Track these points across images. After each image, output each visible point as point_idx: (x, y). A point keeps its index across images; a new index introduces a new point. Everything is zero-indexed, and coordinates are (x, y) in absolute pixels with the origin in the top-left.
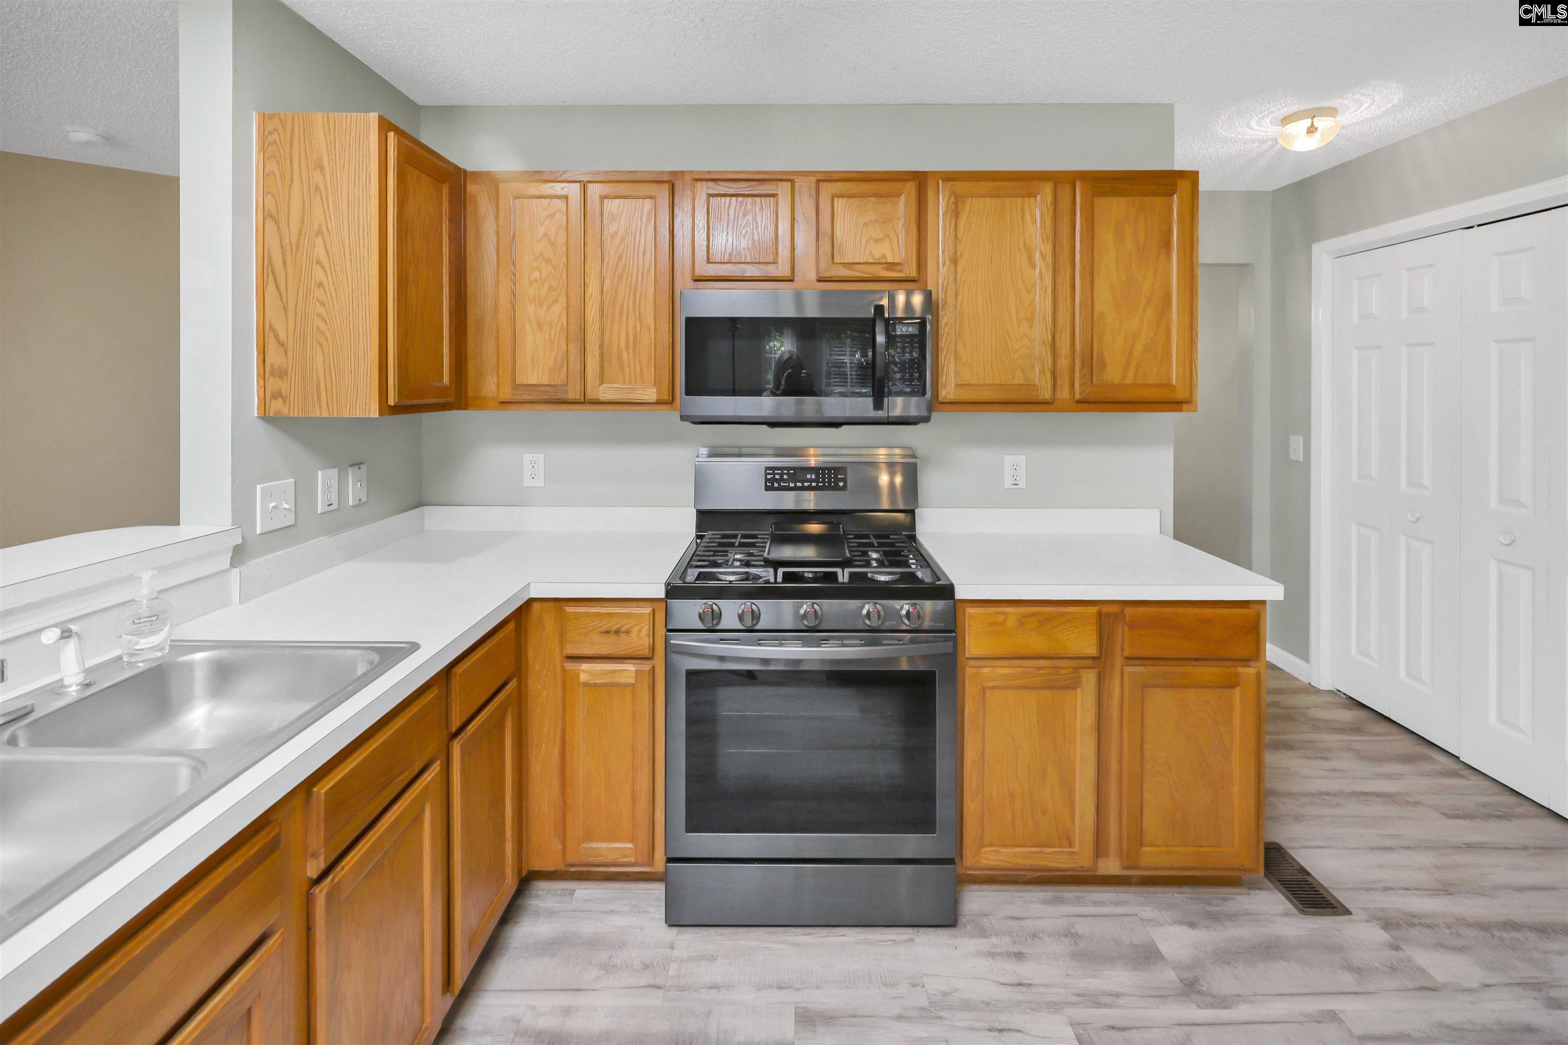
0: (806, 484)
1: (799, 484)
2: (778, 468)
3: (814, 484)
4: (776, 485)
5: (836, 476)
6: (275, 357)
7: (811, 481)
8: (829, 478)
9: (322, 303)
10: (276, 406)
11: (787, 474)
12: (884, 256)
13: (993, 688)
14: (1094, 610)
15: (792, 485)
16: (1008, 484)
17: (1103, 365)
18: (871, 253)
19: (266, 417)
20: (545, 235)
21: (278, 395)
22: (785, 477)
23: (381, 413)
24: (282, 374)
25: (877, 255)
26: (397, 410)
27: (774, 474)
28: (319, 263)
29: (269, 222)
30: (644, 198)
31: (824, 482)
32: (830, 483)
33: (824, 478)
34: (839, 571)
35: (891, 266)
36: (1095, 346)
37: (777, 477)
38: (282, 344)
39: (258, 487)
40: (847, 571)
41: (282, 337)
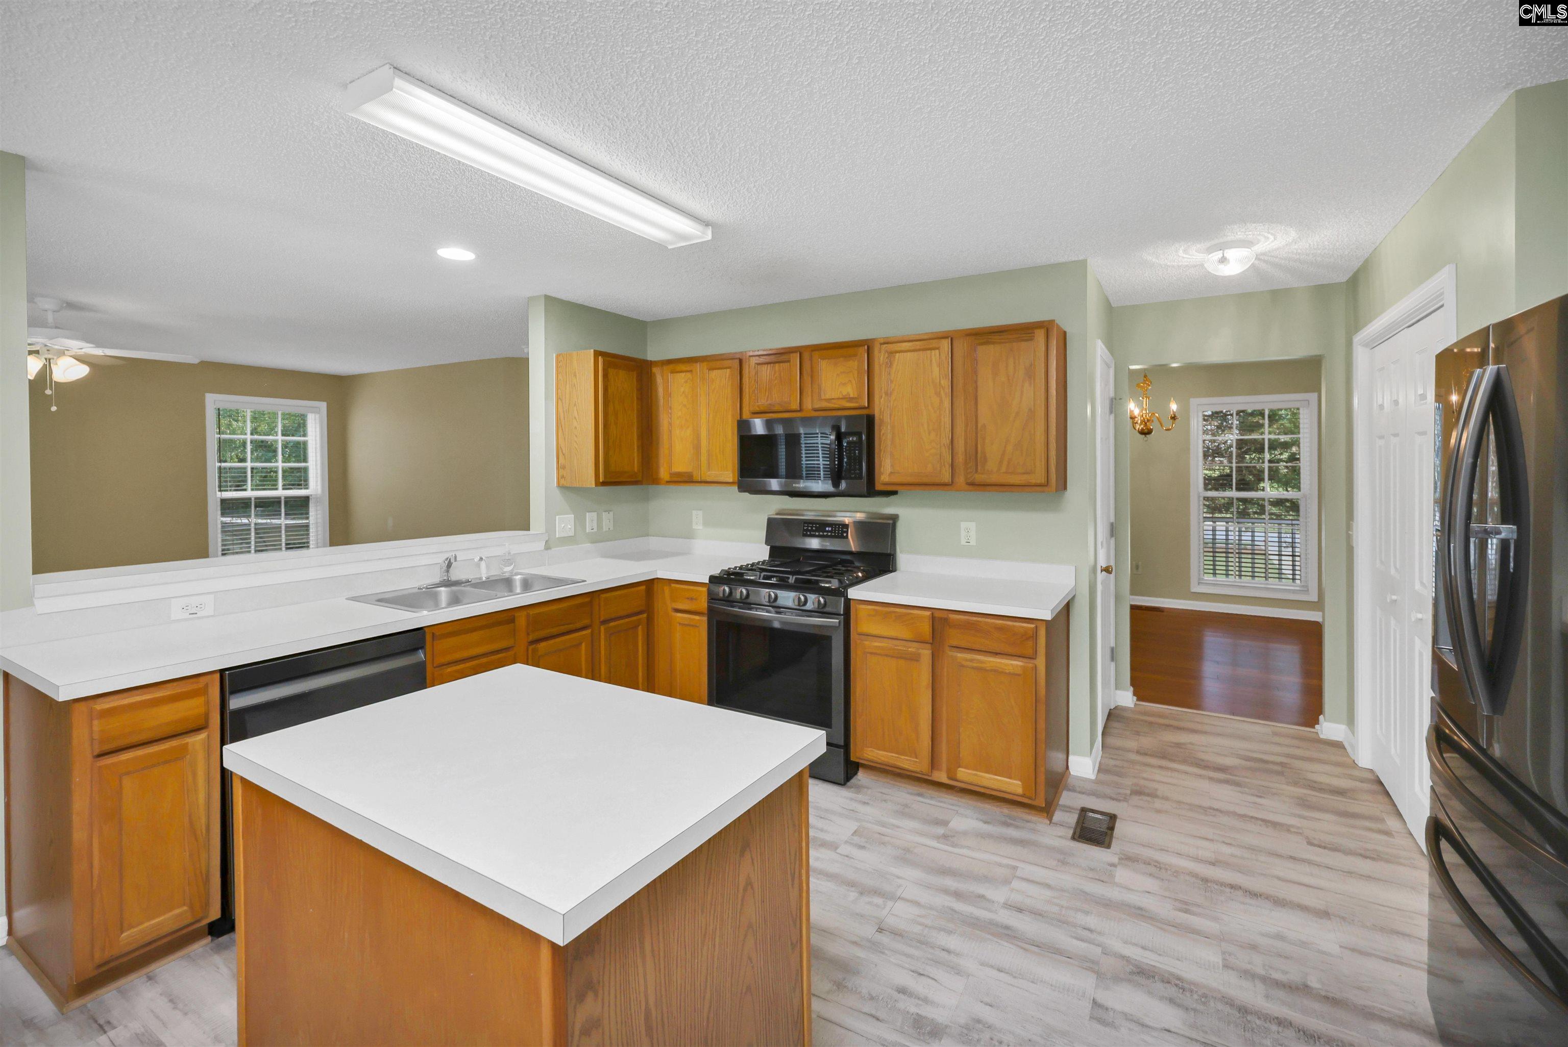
0: (825, 534)
1: (821, 533)
2: (810, 523)
3: (829, 534)
4: (809, 533)
5: (842, 531)
6: (562, 461)
7: (828, 531)
8: (839, 531)
9: (576, 436)
10: (562, 482)
11: (815, 527)
12: (848, 393)
13: (871, 653)
14: (928, 613)
15: (817, 534)
16: (963, 542)
17: (985, 460)
18: (841, 392)
19: (560, 486)
20: (683, 392)
21: (563, 477)
22: (814, 528)
23: (596, 485)
24: (564, 468)
25: (844, 393)
26: (604, 484)
27: (808, 526)
28: (575, 418)
29: (559, 400)
30: (726, 368)
31: (835, 533)
32: (838, 533)
33: (835, 530)
34: (791, 577)
35: (851, 399)
36: (979, 446)
37: (810, 528)
38: (564, 455)
39: (557, 517)
40: (794, 577)
41: (564, 452)
